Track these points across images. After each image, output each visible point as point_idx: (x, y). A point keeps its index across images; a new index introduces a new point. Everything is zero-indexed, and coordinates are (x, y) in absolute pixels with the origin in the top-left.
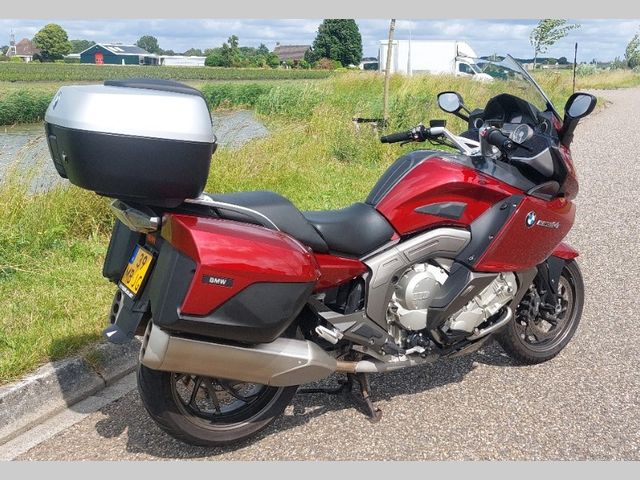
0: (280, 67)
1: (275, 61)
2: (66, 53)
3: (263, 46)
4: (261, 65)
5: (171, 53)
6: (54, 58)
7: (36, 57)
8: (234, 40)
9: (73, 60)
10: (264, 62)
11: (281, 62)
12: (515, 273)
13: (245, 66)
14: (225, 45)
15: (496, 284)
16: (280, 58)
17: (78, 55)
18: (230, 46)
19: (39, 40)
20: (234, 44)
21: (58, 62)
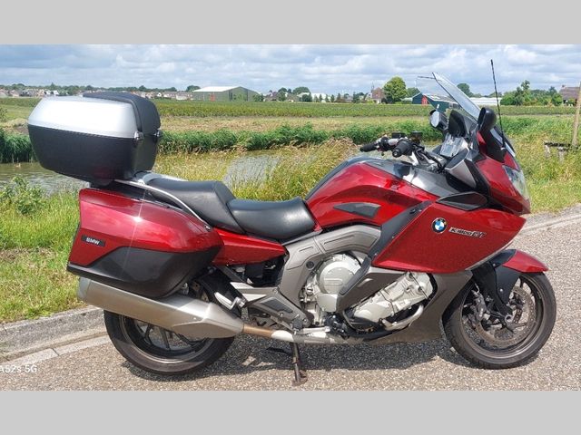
0: (563, 105)
1: (559, 99)
2: (403, 97)
3: (552, 88)
4: (546, 103)
5: (479, 96)
6: (395, 101)
7: (383, 101)
8: (526, 84)
9: (407, 102)
10: (549, 100)
11: (564, 101)
12: (430, 275)
13: (532, 104)
14: (518, 88)
15: (404, 282)
16: (563, 98)
17: (411, 99)
18: (522, 89)
19: (387, 88)
20: (526, 88)
21: (397, 104)
